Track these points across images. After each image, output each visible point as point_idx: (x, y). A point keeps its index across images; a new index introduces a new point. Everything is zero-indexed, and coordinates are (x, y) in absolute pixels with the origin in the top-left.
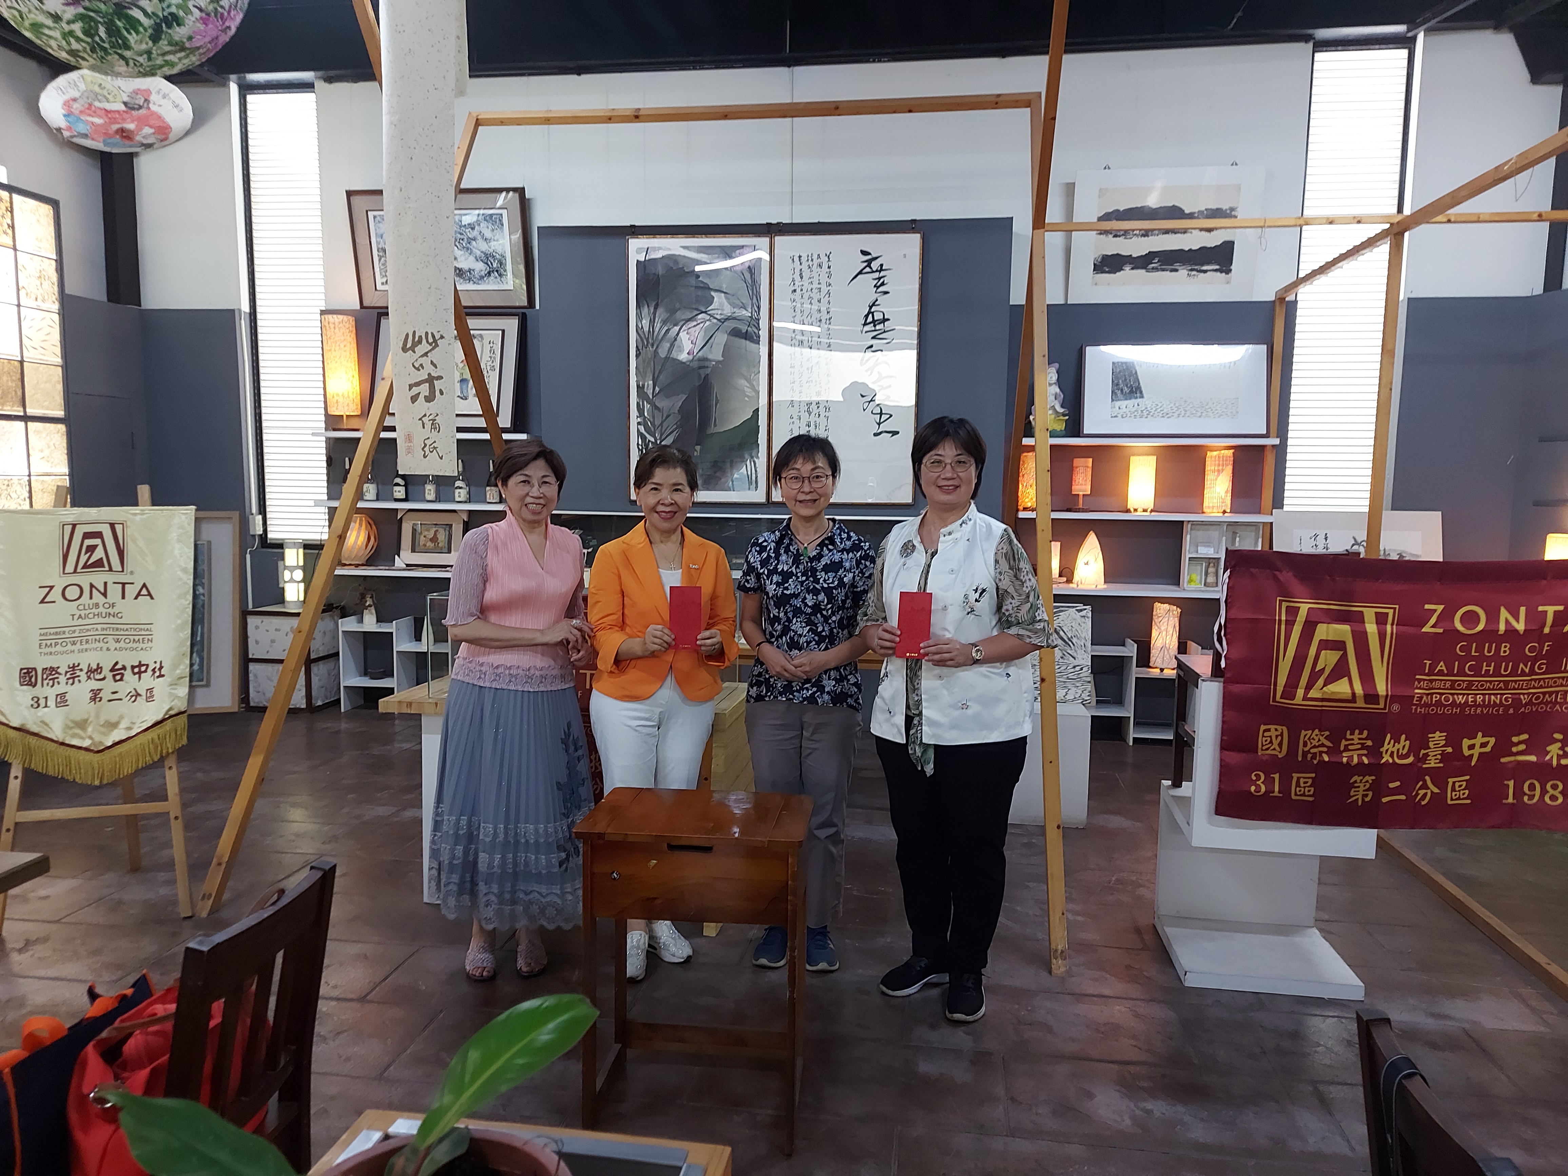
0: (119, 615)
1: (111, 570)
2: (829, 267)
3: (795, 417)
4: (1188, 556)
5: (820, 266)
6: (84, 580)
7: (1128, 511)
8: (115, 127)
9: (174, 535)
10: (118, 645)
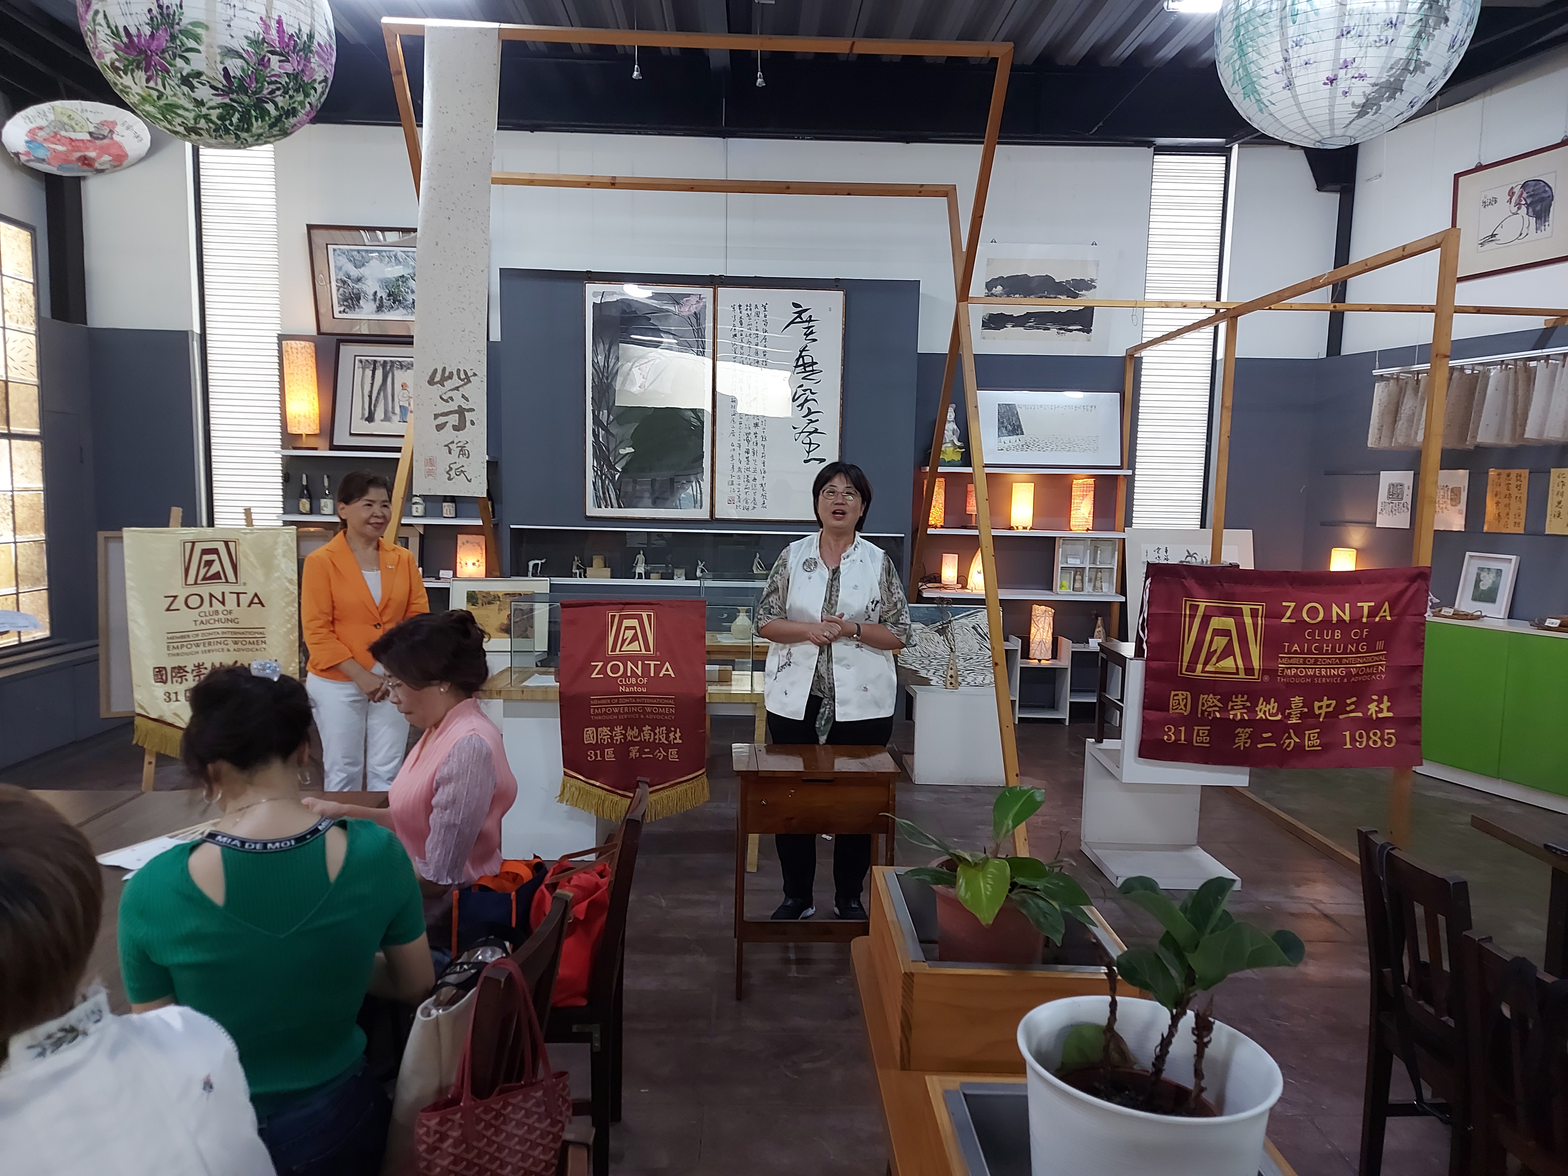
0: (236, 621)
1: (227, 582)
2: (765, 316)
3: (736, 445)
4: (1061, 566)
5: (758, 315)
6: (205, 590)
7: (1011, 528)
8: (78, 154)
9: (280, 551)
10: (236, 647)
